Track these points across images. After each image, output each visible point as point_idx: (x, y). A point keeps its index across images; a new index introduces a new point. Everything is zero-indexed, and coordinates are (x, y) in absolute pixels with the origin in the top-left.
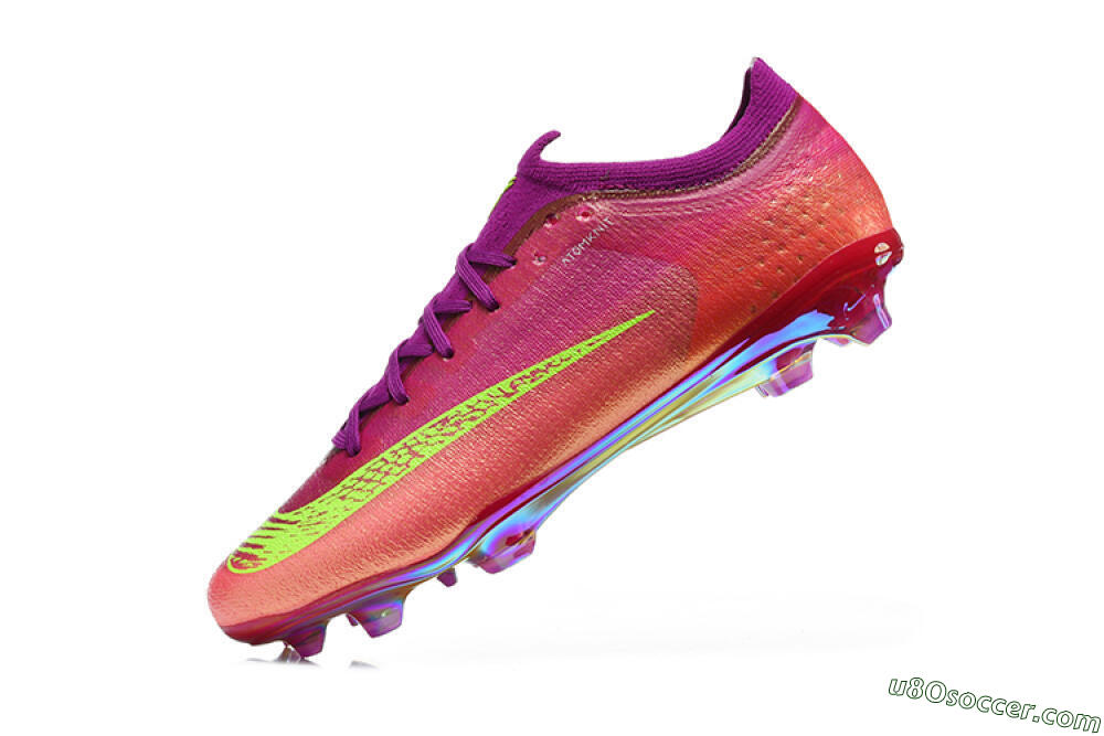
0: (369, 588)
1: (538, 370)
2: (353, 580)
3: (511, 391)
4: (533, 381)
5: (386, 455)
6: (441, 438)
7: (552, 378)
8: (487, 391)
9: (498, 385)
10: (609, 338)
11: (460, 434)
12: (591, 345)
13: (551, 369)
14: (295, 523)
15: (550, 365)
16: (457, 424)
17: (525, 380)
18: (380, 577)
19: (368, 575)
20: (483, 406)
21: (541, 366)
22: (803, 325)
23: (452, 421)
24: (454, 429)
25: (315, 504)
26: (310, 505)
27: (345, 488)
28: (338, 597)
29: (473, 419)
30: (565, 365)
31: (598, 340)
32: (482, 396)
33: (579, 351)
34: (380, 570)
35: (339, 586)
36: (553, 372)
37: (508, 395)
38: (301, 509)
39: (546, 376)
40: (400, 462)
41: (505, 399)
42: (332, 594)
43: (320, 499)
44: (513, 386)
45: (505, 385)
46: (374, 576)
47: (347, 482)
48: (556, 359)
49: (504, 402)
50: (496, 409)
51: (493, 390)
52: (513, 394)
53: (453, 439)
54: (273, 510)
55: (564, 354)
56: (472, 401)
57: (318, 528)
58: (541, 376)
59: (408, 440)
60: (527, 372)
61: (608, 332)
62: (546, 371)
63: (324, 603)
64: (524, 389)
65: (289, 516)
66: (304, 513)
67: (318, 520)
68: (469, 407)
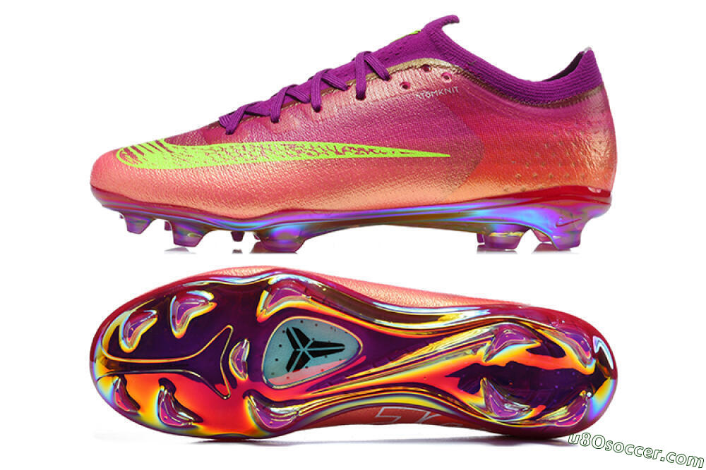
0: (191, 215)
1: (363, 150)
2: (185, 205)
3: (341, 151)
4: (356, 153)
5: (247, 145)
6: (285, 155)
7: (369, 159)
8: (327, 143)
9: (335, 144)
10: (414, 156)
11: (297, 158)
12: (402, 153)
13: (371, 153)
14: (171, 152)
15: (372, 150)
16: (299, 152)
17: (352, 150)
18: (202, 212)
19: (195, 207)
20: (319, 150)
21: (366, 147)
22: (529, 216)
23: (296, 149)
24: (295, 153)
25: (189, 148)
26: (186, 147)
27: (211, 149)
28: (170, 208)
29: (309, 154)
30: (381, 155)
31: (408, 153)
32: (323, 145)
33: (393, 152)
34: (204, 208)
35: (175, 203)
36: (371, 155)
37: (337, 153)
38: (179, 146)
39: (366, 156)
40: (252, 153)
41: (335, 154)
42: (167, 205)
43: (192, 147)
44: (344, 150)
45: (339, 146)
46: (198, 210)
47: (215, 146)
48: (377, 149)
49: (333, 156)
50: (325, 157)
51: (331, 145)
52: (341, 154)
53: (291, 159)
54: (161, 137)
55: (384, 149)
56: (315, 144)
57: (182, 162)
58: (363, 154)
59: (265, 144)
60: (356, 146)
61: (417, 152)
62: (368, 153)
63: (159, 207)
64: (348, 155)
65: (170, 146)
66: (179, 149)
67: (185, 158)
68: (311, 146)
